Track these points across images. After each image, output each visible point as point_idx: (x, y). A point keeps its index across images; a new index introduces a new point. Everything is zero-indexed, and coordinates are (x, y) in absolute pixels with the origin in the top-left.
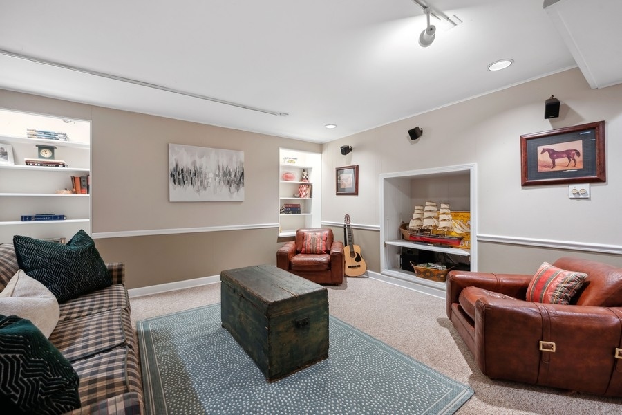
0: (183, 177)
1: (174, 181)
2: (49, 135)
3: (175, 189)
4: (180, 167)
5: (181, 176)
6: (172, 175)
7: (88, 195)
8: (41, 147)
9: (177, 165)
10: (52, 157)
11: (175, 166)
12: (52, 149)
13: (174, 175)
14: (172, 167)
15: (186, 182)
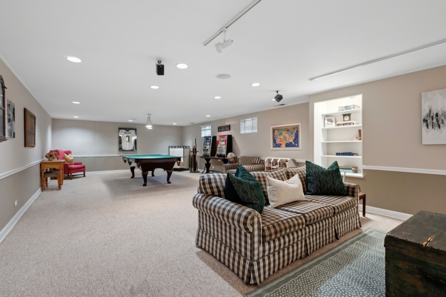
0: (437, 121)
1: (427, 126)
2: (347, 107)
3: (428, 133)
4: (434, 112)
5: (435, 121)
6: (425, 121)
7: (361, 141)
8: (344, 115)
9: (430, 111)
10: (350, 120)
11: (427, 112)
12: (349, 115)
13: (427, 121)
14: (425, 113)
15: (441, 125)
